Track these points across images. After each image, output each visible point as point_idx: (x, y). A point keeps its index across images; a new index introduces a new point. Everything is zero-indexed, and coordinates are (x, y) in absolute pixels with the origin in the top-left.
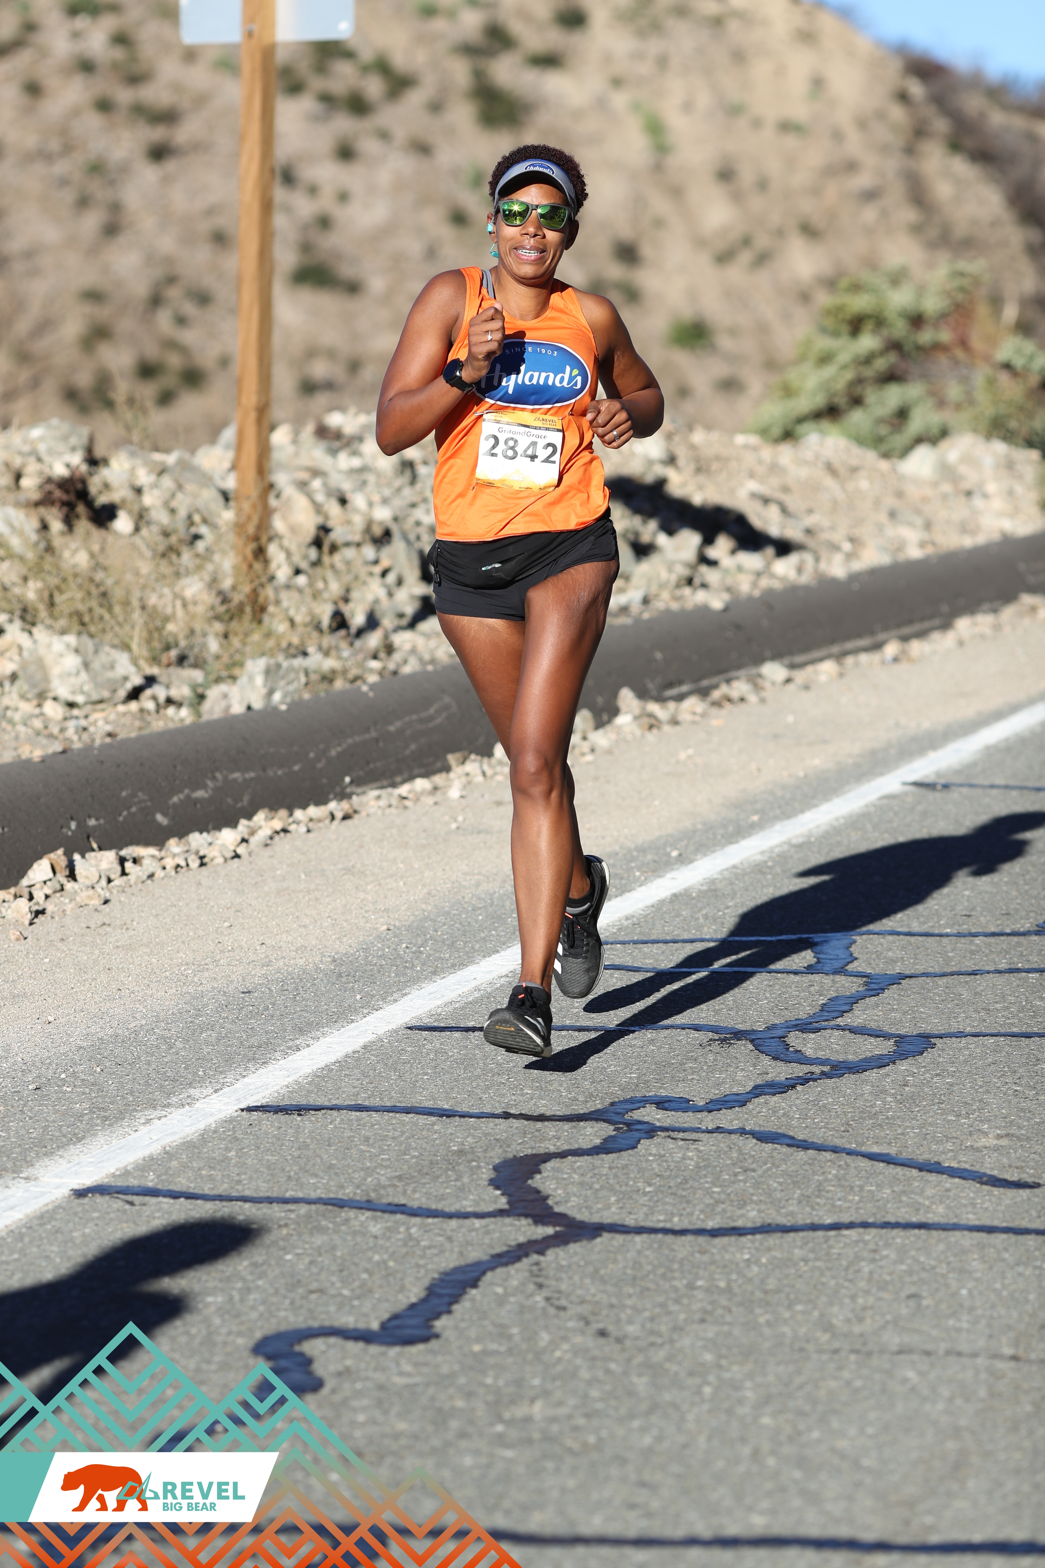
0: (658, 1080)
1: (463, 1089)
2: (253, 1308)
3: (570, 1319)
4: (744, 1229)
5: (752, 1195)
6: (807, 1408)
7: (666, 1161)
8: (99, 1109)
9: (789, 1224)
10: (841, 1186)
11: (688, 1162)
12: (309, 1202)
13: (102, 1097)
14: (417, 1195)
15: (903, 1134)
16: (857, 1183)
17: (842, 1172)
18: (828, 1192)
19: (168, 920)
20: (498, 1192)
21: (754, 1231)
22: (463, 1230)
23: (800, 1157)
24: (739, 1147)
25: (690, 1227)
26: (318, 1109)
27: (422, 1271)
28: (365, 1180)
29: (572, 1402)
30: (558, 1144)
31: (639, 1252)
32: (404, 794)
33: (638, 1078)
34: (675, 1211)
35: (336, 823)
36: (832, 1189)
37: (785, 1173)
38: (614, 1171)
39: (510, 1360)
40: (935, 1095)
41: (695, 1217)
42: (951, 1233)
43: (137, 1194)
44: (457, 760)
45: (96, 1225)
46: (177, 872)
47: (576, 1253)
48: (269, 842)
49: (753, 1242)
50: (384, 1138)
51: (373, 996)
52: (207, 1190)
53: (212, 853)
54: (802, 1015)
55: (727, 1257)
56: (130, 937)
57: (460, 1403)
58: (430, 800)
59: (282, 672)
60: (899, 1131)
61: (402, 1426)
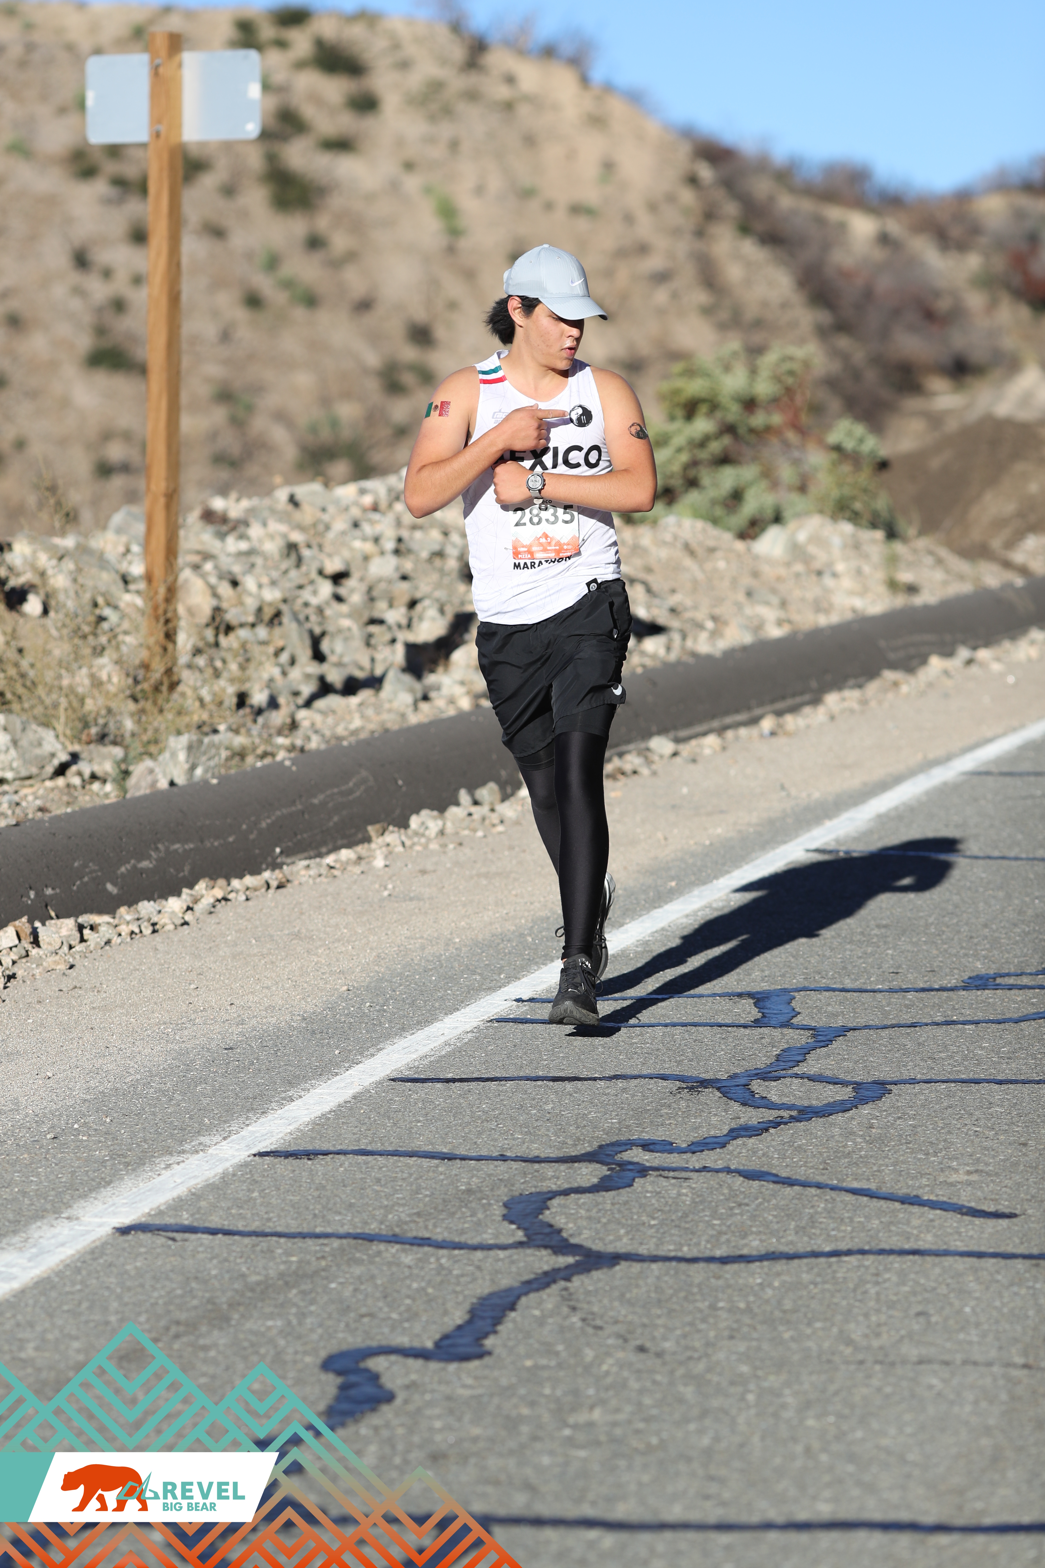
0: (638, 1125)
1: (457, 1135)
2: (312, 1330)
3: (609, 1337)
4: (750, 1256)
5: (751, 1226)
6: (847, 1411)
7: (663, 1197)
8: (119, 1156)
9: (791, 1252)
10: (833, 1218)
11: (684, 1198)
12: (340, 1237)
13: (118, 1144)
14: (438, 1230)
15: (879, 1171)
16: (846, 1215)
17: (830, 1205)
18: (821, 1223)
19: (135, 983)
20: (514, 1227)
21: (761, 1258)
22: (490, 1260)
23: (786, 1193)
24: (729, 1184)
25: (701, 1255)
26: (326, 1153)
27: (461, 1298)
28: (387, 1216)
29: (628, 1408)
30: (559, 1183)
31: (658, 1278)
32: (332, 864)
33: (619, 1123)
34: (683, 1242)
35: (271, 891)
36: (824, 1220)
37: (776, 1207)
38: (617, 1206)
39: (562, 1374)
40: (901, 1136)
41: (702, 1247)
42: (943, 1258)
43: (177, 1231)
44: (377, 831)
45: (146, 1259)
46: (132, 939)
47: (599, 1280)
48: (212, 910)
49: (762, 1268)
50: (395, 1179)
51: (350, 1051)
52: (240, 1226)
53: (163, 920)
54: (760, 1065)
55: (741, 1281)
56: (103, 999)
57: (525, 1411)
58: (357, 870)
59: (203, 748)
60: (875, 1168)
61: (476, 1431)
